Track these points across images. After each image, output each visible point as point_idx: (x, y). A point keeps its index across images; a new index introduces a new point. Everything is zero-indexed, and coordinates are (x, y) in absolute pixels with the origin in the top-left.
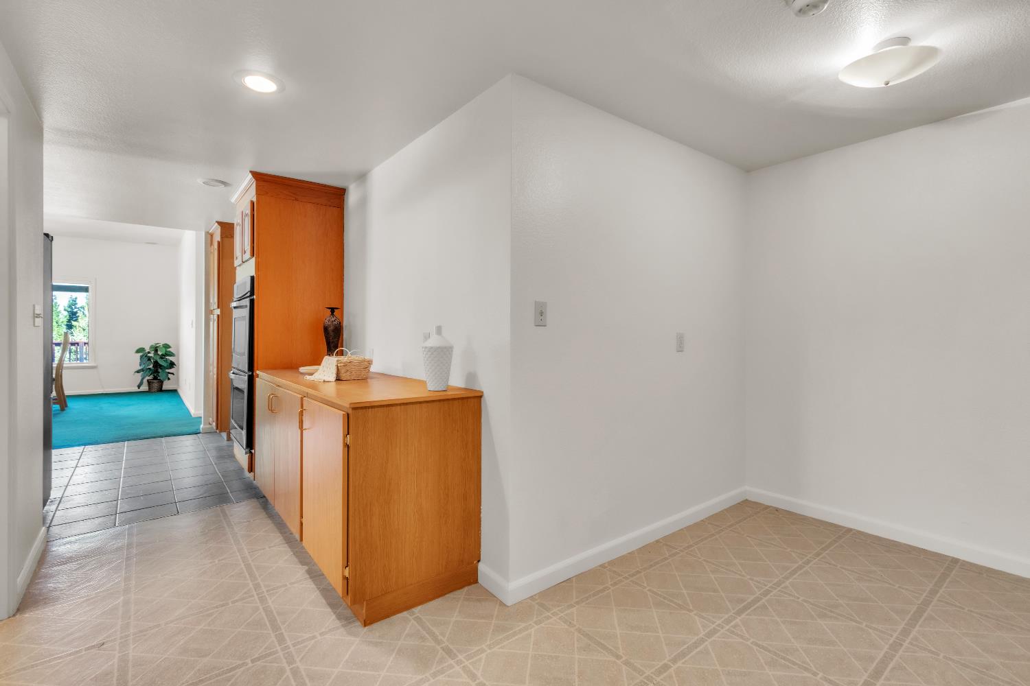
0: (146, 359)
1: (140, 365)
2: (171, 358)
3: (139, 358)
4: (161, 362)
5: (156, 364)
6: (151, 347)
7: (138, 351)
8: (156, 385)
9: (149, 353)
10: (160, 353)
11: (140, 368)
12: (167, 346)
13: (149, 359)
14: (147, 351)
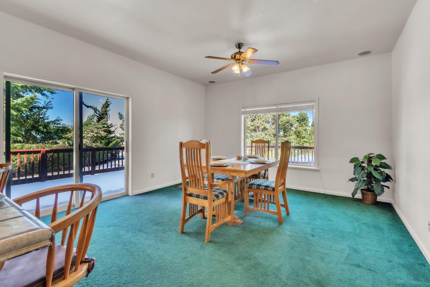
0: (359, 169)
1: (354, 174)
2: (387, 171)
3: (353, 167)
4: (376, 174)
5: (370, 176)
6: (365, 157)
7: (352, 161)
8: (369, 197)
9: (363, 162)
10: (373, 163)
11: (354, 176)
12: (381, 157)
13: (363, 168)
14: (361, 161)
